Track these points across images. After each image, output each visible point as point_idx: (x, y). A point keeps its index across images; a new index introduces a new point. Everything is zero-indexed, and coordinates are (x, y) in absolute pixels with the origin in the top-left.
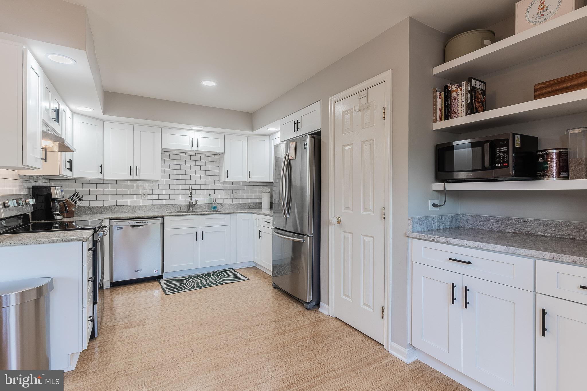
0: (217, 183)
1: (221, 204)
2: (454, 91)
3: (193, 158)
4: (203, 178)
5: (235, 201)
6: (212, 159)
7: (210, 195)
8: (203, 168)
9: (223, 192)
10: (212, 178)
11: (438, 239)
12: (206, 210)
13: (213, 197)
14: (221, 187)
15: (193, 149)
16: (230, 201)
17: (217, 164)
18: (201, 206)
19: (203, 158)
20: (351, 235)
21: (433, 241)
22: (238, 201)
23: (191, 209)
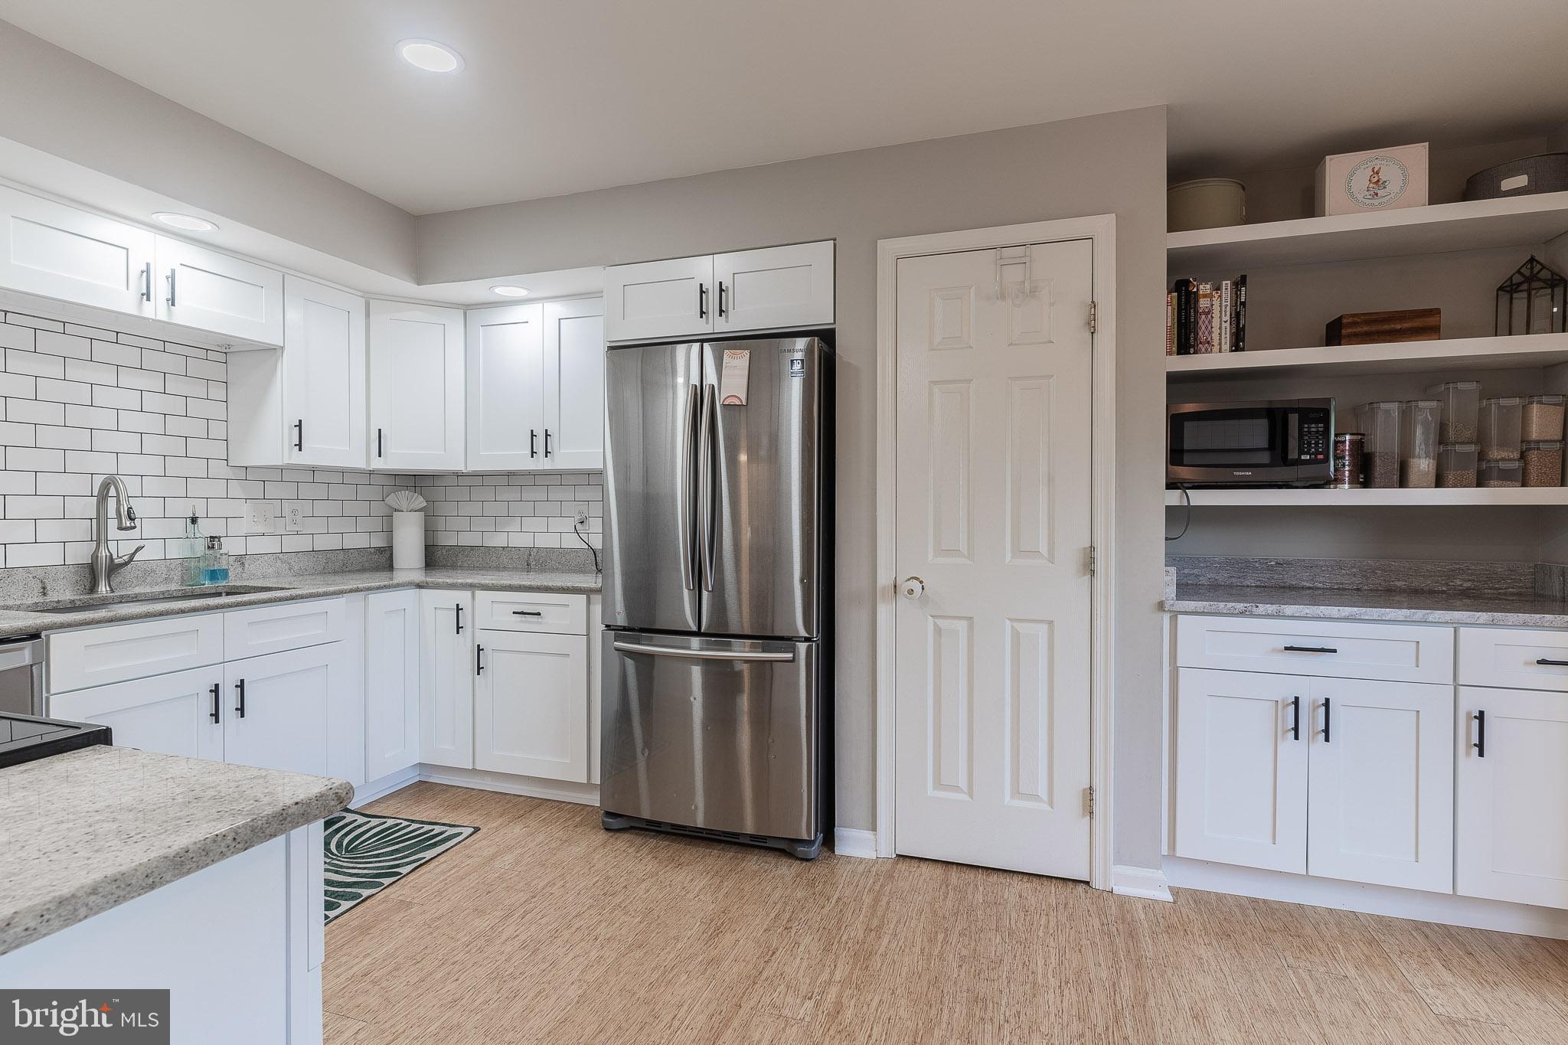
0: (219, 469)
1: (241, 559)
2: (1205, 296)
3: (102, 351)
4: (151, 444)
5: (293, 544)
6: (196, 367)
7: (194, 520)
8: (152, 402)
9: (245, 509)
10: (194, 447)
11: (1255, 609)
12: (173, 587)
13: (206, 528)
14: (235, 489)
15: (149, 310)
16: (271, 545)
17: (218, 392)
18: (147, 573)
19: (152, 360)
20: (964, 623)
21: (1242, 614)
22: (303, 544)
23: (103, 589)
